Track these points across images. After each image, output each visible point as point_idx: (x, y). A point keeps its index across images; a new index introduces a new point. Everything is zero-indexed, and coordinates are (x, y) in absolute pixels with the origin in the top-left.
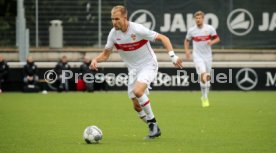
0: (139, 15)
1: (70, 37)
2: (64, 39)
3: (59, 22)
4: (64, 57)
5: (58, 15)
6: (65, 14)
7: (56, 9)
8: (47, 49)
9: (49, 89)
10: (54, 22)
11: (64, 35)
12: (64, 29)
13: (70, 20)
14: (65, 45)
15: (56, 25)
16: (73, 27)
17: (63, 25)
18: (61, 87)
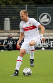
0: (44, 15)
1: (13, 26)
2: (11, 27)
3: (8, 19)
4: (10, 35)
5: (8, 15)
6: (11, 15)
7: (7, 13)
8: (3, 31)
9: (4, 49)
10: (6, 19)
11: (11, 25)
12: (11, 22)
13: (13, 18)
14: (11, 29)
15: (7, 20)
16: (14, 21)
17: (10, 20)
18: (10, 48)
